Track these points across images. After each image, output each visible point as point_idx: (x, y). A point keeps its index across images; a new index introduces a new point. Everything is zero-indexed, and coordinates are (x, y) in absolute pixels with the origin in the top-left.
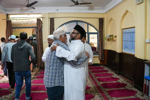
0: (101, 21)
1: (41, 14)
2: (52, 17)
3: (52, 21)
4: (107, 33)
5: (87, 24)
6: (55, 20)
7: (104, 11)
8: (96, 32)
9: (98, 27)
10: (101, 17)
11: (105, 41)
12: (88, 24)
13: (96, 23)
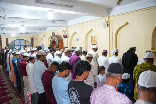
0: (32, 39)
2: (7, 37)
3: (7, 39)
6: (9, 39)
9: (31, 43)
10: (32, 37)
12: (26, 41)
13: (30, 40)
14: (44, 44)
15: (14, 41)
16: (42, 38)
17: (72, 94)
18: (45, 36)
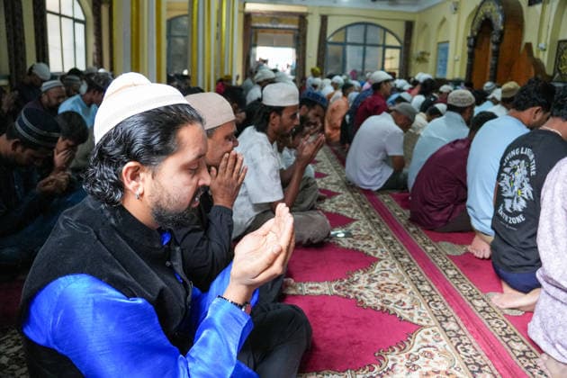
0: (409, 26)
1: (305, 6)
2: (324, 13)
3: (324, 19)
4: (417, 48)
5: (383, 31)
6: (330, 20)
7: (415, 9)
8: (398, 44)
9: (402, 36)
10: (409, 18)
11: (414, 63)
12: (386, 30)
13: (400, 29)
14: (448, 42)
15: (346, 27)
16: (444, 20)
17: (514, 170)
18: (456, 9)
